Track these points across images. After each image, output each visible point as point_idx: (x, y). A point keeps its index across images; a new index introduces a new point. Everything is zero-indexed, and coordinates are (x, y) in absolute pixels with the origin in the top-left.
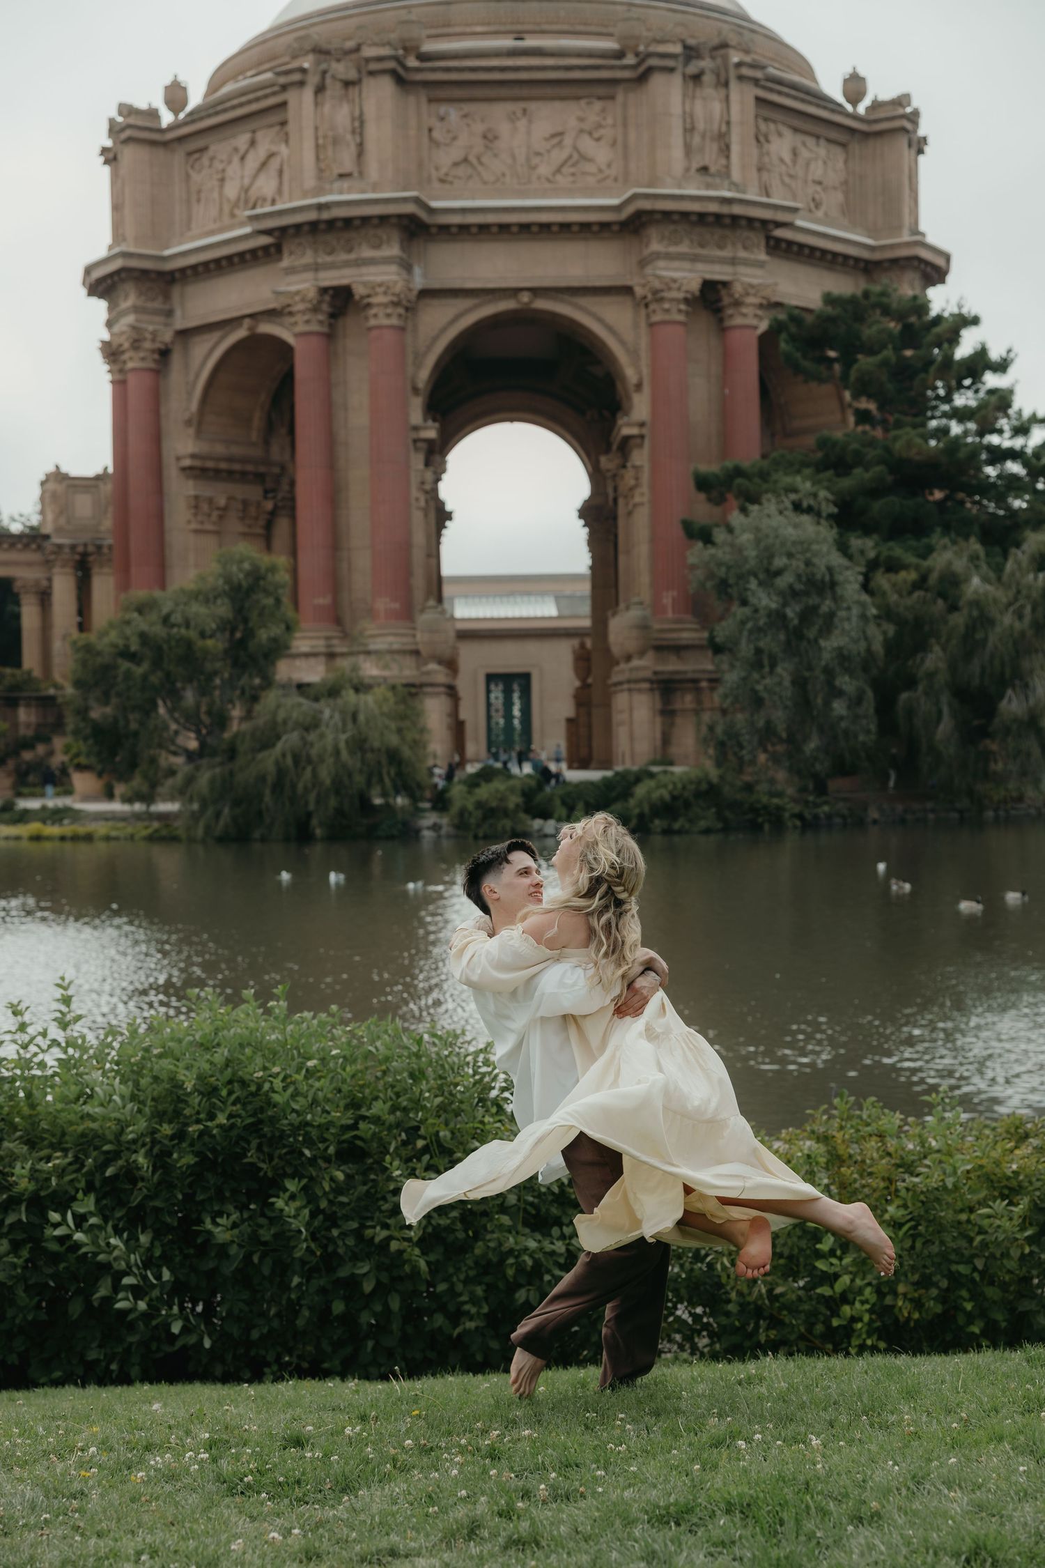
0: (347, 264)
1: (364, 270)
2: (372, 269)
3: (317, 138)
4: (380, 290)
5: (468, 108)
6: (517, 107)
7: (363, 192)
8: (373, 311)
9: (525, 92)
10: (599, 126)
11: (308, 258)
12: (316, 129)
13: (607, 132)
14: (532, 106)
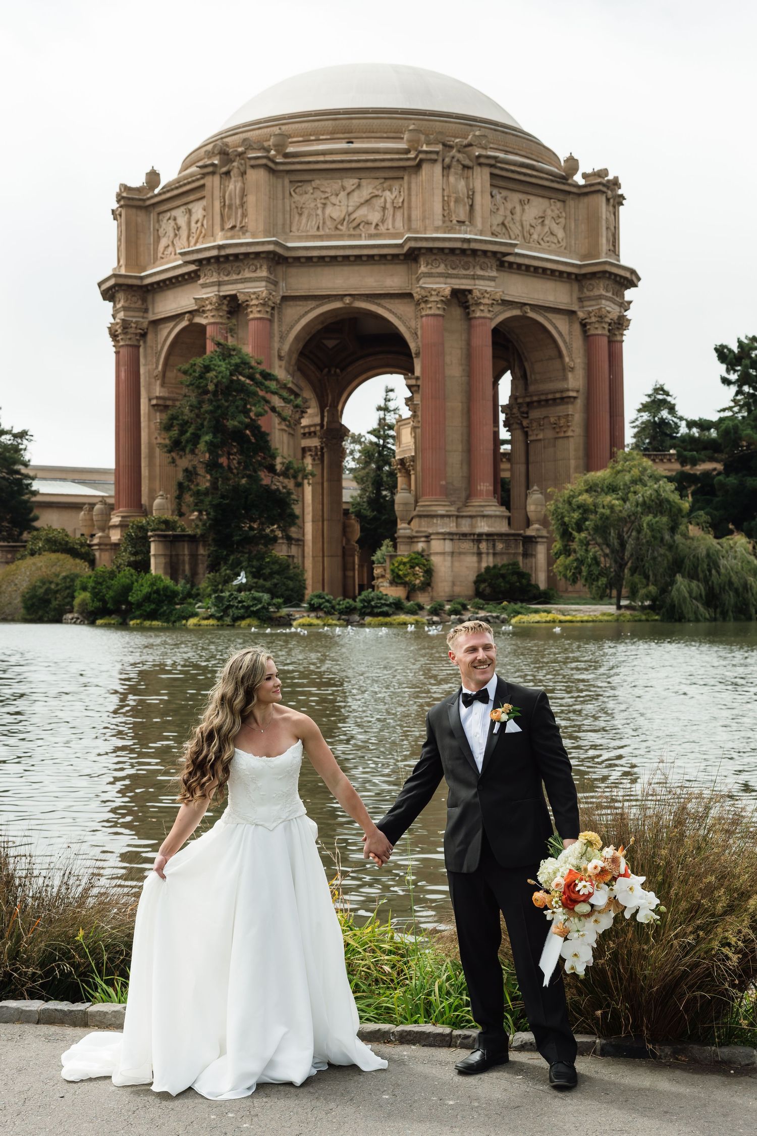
0: (466, 277)
1: (477, 282)
2: (482, 282)
3: (443, 196)
4: (487, 296)
5: (505, 193)
6: (524, 197)
7: (476, 235)
8: (482, 308)
9: (530, 190)
10: (559, 217)
11: (441, 269)
12: (443, 190)
13: (562, 220)
14: (531, 198)
